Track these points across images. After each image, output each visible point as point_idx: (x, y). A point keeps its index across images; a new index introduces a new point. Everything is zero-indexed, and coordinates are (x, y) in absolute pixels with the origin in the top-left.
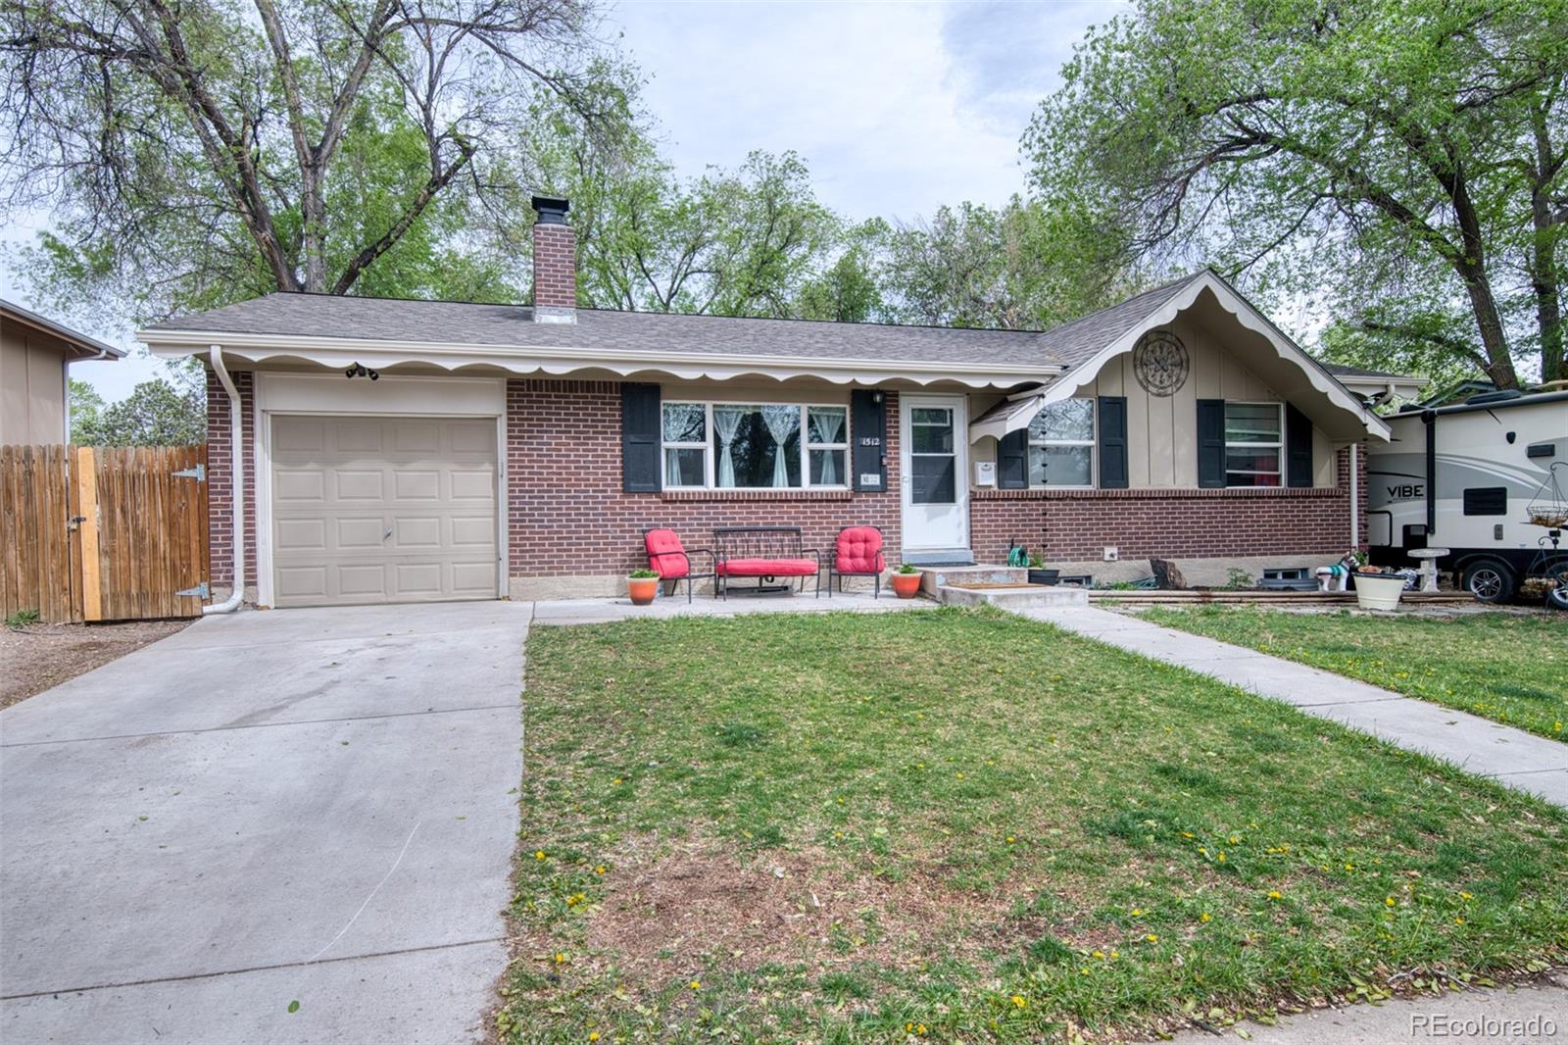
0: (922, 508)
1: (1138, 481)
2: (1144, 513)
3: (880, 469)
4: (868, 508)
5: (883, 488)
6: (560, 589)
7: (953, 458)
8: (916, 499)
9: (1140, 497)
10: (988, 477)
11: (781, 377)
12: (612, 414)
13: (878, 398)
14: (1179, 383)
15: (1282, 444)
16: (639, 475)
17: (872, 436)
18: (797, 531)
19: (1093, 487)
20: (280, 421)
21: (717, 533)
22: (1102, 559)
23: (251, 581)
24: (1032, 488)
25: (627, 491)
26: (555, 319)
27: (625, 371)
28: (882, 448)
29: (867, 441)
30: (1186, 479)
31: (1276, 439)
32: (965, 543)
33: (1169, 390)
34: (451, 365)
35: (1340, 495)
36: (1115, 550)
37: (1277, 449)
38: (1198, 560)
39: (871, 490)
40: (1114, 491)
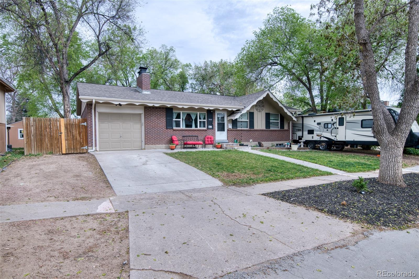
0: (219, 132)
1: (256, 127)
2: (257, 133)
3: (212, 125)
4: (210, 132)
5: (212, 128)
6: (154, 147)
7: (224, 123)
8: (218, 130)
9: (256, 131)
10: (230, 127)
11: (196, 107)
12: (164, 114)
13: (212, 111)
14: (263, 110)
15: (279, 121)
16: (169, 125)
17: (211, 119)
18: (198, 137)
19: (248, 129)
20: (100, 113)
21: (183, 137)
22: (250, 142)
24: (238, 129)
25: (167, 128)
26: (146, 93)
27: (169, 106)
28: (212, 121)
29: (210, 120)
30: (264, 127)
31: (278, 120)
32: (226, 139)
33: (261, 111)
35: (288, 130)
36: (252, 140)
37: (278, 122)
38: (265, 142)
39: (210, 129)
40: (252, 129)
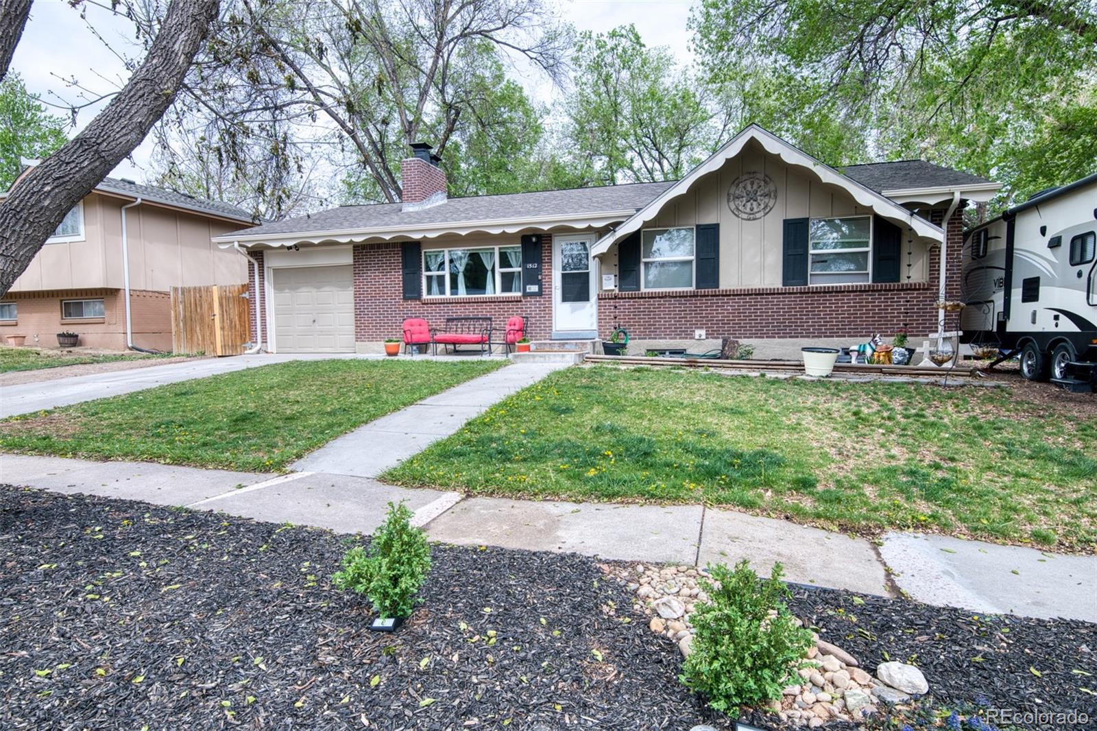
0: (568, 305)
1: (728, 281)
2: (730, 305)
3: (539, 283)
4: (531, 306)
5: (540, 294)
6: (376, 348)
7: (588, 273)
8: (565, 299)
9: (727, 295)
10: (610, 284)
11: (464, 233)
12: (398, 259)
13: (534, 240)
14: (767, 210)
15: (870, 249)
16: (411, 291)
17: (533, 262)
18: (490, 319)
19: (693, 288)
21: (448, 320)
22: (693, 338)
23: (264, 341)
24: (643, 290)
25: (405, 299)
26: (411, 209)
27: (387, 237)
28: (539, 270)
29: (530, 266)
30: (771, 281)
31: (866, 244)
32: (595, 327)
33: (758, 215)
34: (316, 242)
35: (929, 287)
36: (703, 332)
37: (867, 253)
38: (777, 340)
39: (533, 295)
40: (710, 291)
